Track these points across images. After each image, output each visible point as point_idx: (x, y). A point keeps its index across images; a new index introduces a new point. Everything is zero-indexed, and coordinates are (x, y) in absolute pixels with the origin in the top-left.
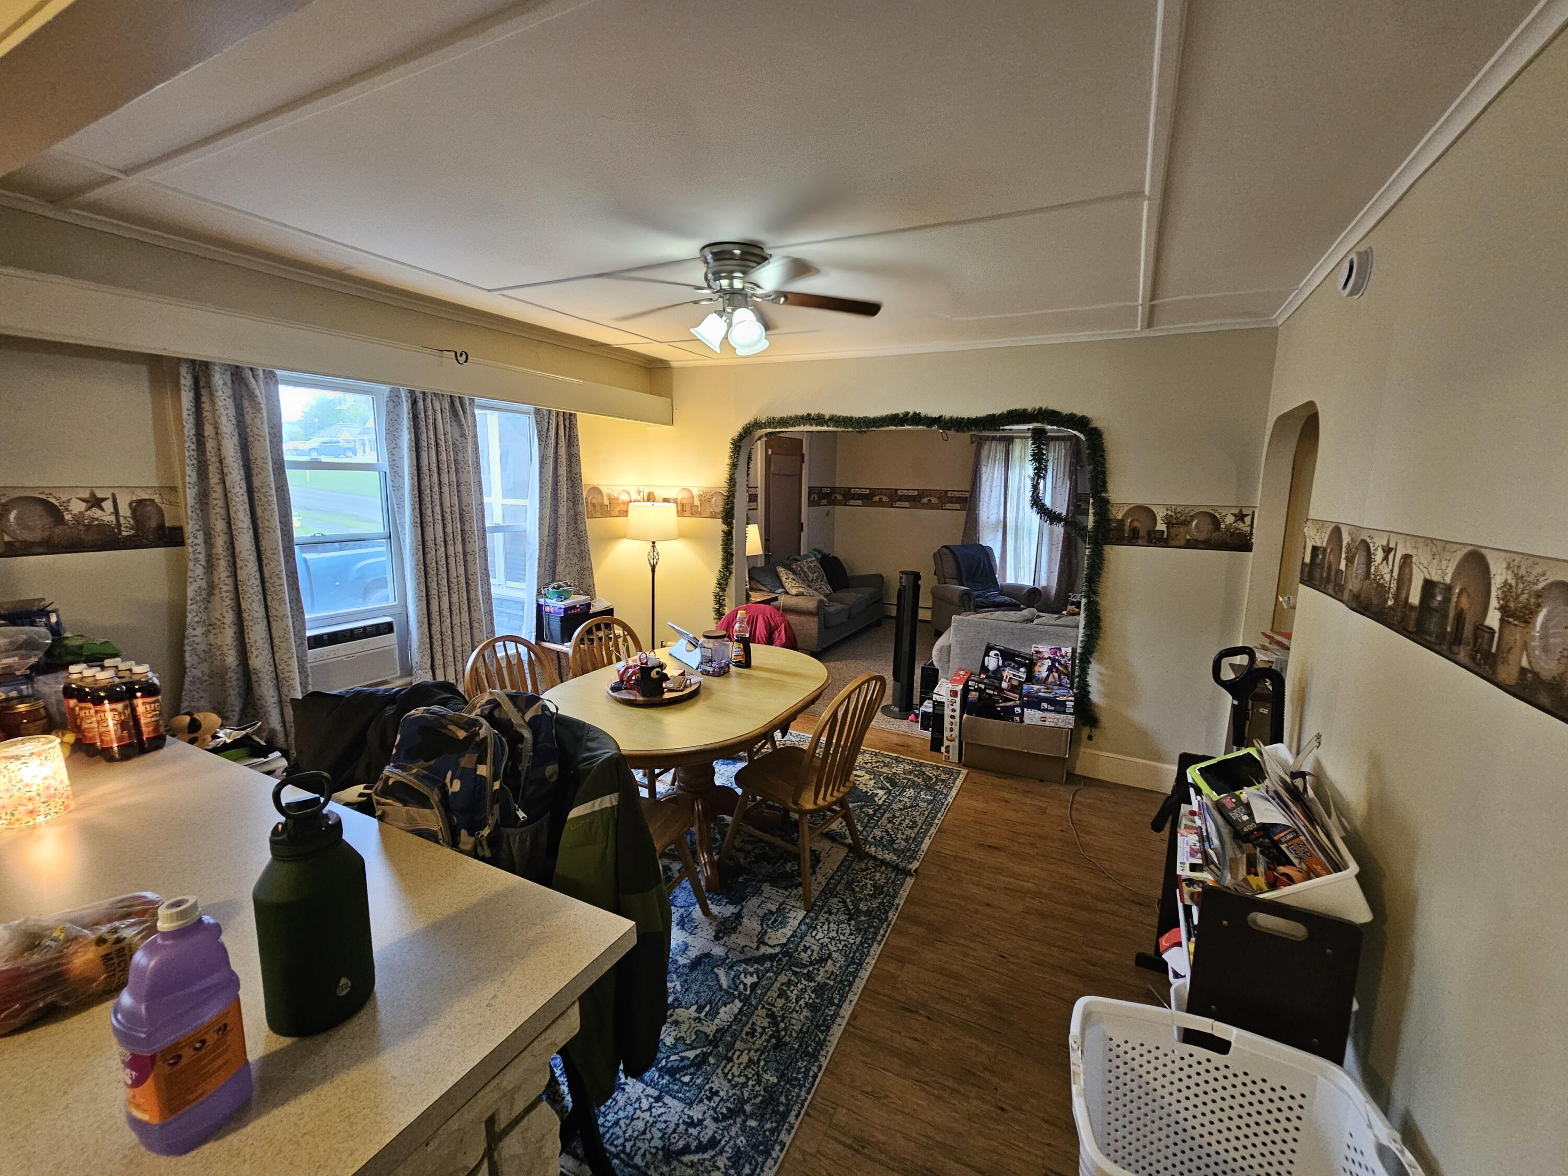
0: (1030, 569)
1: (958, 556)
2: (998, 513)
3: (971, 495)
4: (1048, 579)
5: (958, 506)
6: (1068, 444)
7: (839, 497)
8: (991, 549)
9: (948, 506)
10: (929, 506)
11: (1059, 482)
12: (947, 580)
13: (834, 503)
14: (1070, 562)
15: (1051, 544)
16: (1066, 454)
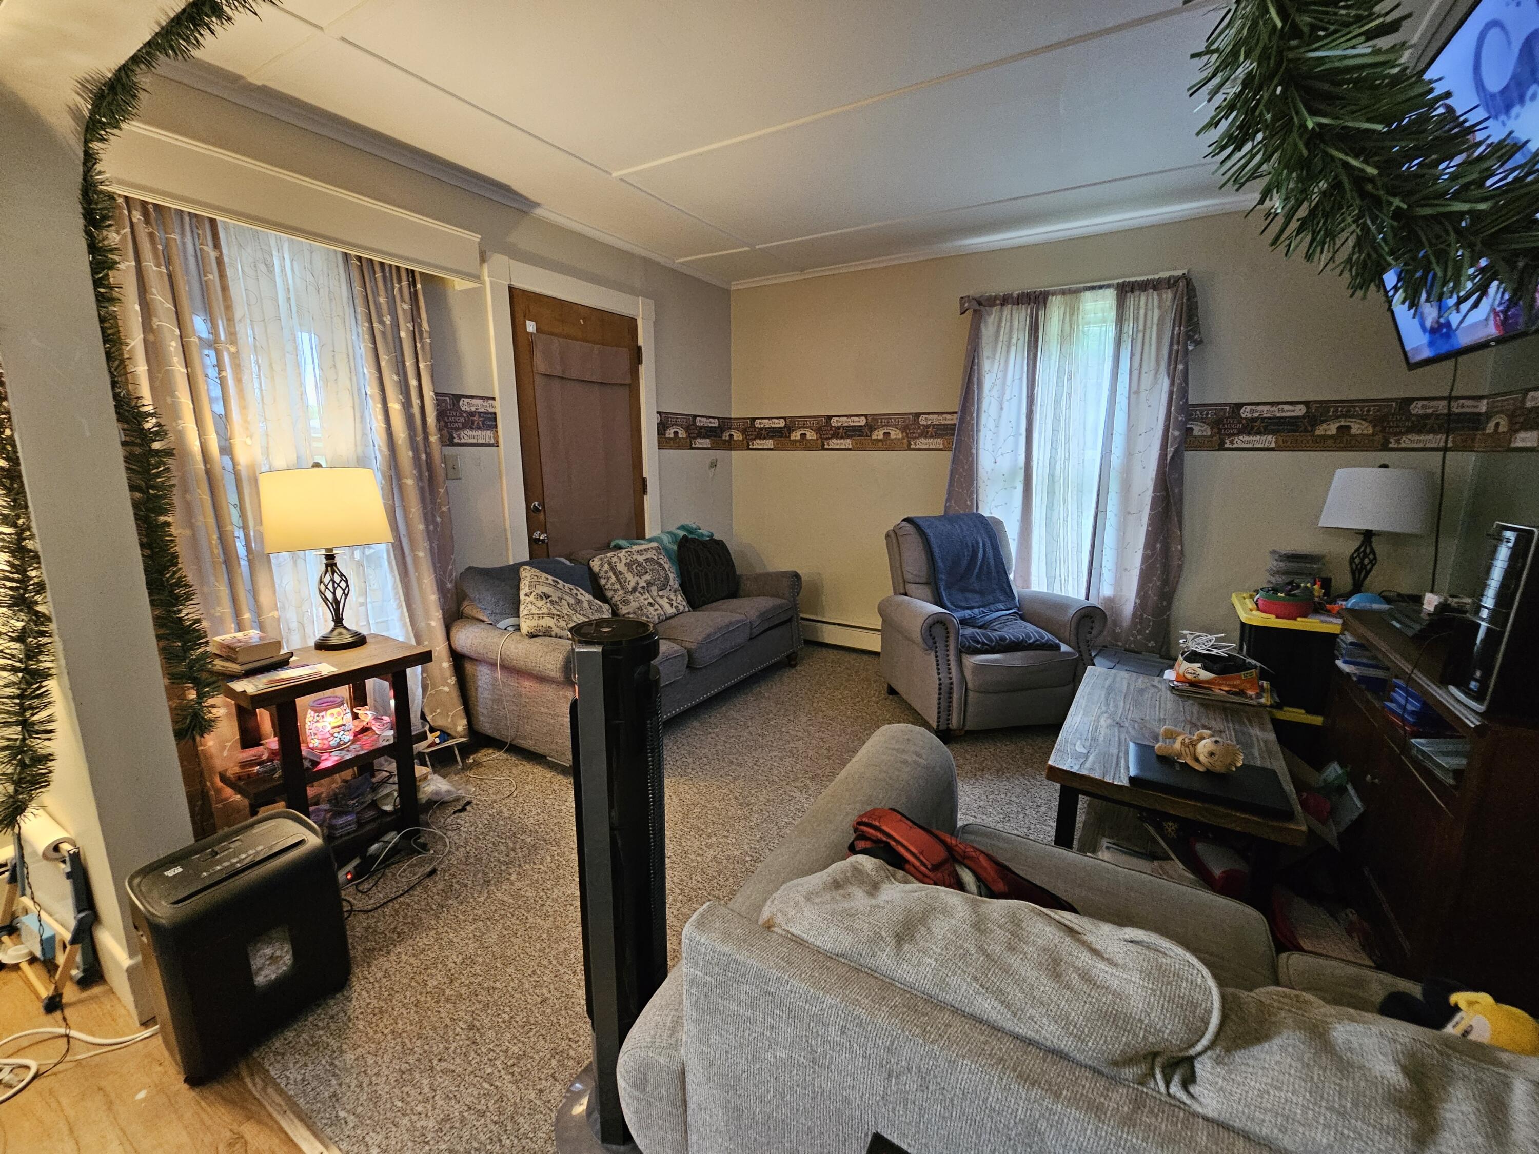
0: (1079, 563)
1: (932, 539)
2: (1015, 451)
3: (962, 420)
4: (1118, 582)
5: (938, 442)
6: (1168, 295)
7: (737, 436)
8: (999, 522)
9: (922, 443)
10: (887, 444)
11: (1147, 379)
12: (911, 588)
13: (730, 445)
14: (1166, 552)
15: (1125, 512)
16: (1161, 320)
